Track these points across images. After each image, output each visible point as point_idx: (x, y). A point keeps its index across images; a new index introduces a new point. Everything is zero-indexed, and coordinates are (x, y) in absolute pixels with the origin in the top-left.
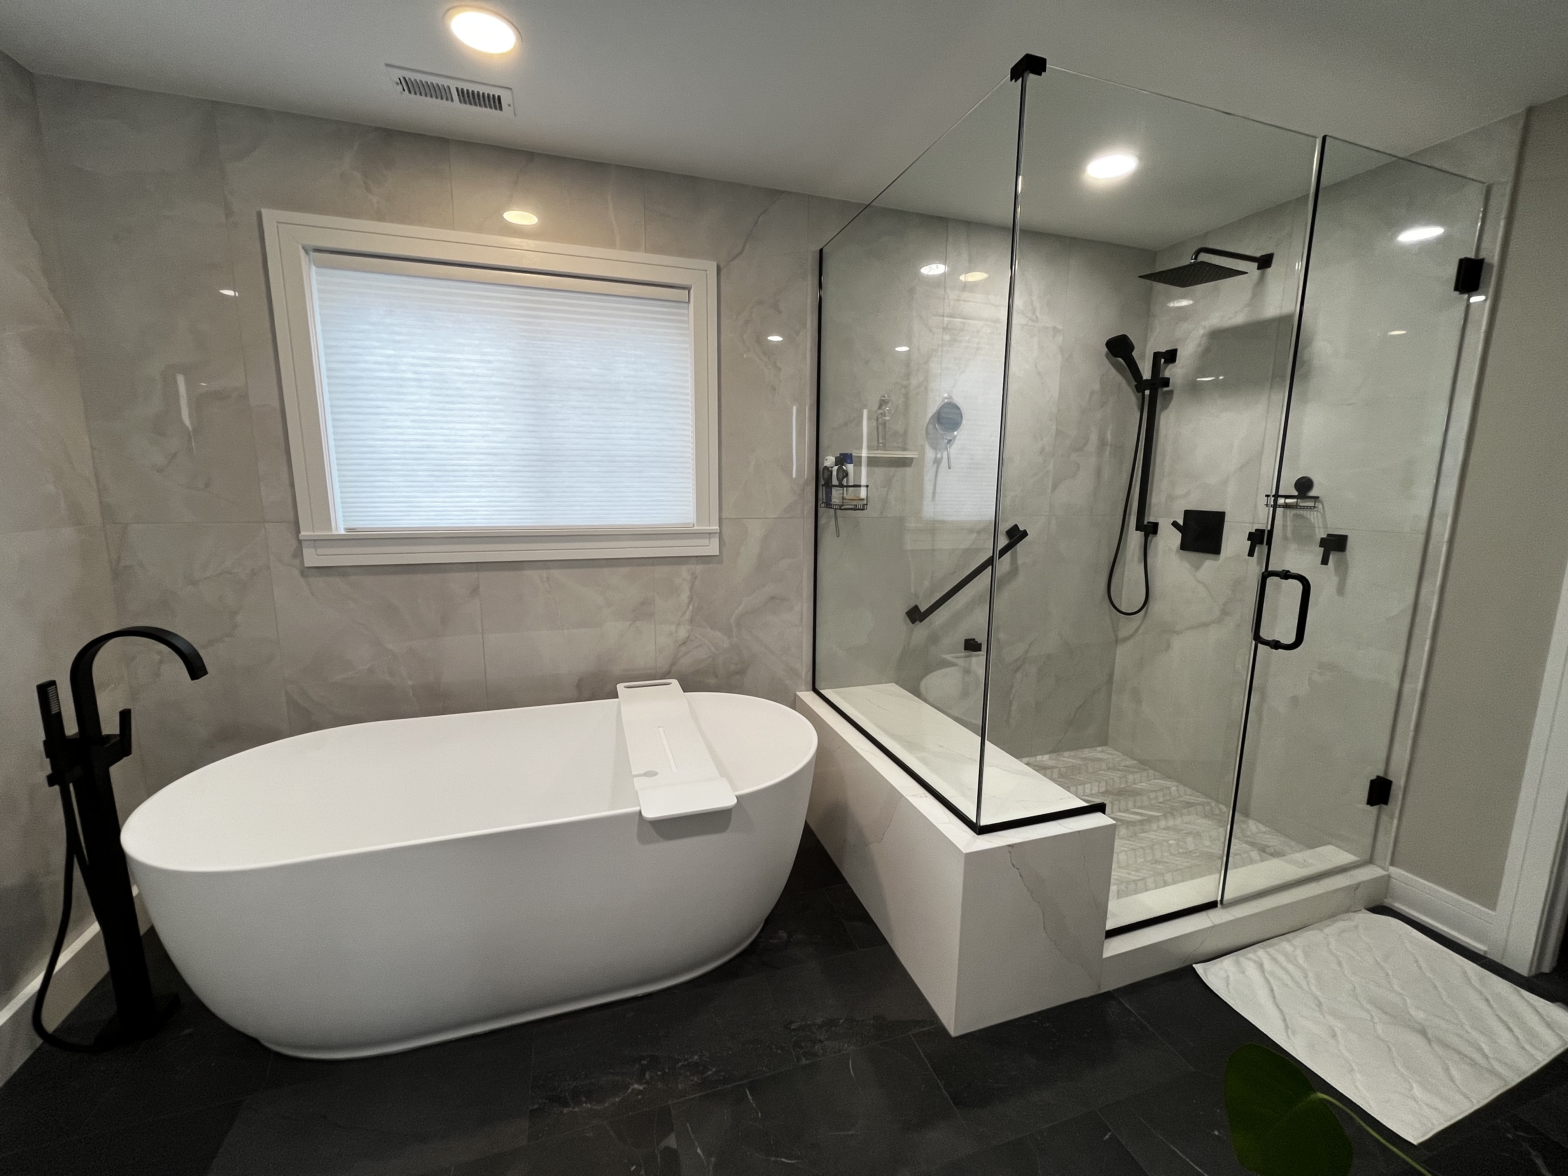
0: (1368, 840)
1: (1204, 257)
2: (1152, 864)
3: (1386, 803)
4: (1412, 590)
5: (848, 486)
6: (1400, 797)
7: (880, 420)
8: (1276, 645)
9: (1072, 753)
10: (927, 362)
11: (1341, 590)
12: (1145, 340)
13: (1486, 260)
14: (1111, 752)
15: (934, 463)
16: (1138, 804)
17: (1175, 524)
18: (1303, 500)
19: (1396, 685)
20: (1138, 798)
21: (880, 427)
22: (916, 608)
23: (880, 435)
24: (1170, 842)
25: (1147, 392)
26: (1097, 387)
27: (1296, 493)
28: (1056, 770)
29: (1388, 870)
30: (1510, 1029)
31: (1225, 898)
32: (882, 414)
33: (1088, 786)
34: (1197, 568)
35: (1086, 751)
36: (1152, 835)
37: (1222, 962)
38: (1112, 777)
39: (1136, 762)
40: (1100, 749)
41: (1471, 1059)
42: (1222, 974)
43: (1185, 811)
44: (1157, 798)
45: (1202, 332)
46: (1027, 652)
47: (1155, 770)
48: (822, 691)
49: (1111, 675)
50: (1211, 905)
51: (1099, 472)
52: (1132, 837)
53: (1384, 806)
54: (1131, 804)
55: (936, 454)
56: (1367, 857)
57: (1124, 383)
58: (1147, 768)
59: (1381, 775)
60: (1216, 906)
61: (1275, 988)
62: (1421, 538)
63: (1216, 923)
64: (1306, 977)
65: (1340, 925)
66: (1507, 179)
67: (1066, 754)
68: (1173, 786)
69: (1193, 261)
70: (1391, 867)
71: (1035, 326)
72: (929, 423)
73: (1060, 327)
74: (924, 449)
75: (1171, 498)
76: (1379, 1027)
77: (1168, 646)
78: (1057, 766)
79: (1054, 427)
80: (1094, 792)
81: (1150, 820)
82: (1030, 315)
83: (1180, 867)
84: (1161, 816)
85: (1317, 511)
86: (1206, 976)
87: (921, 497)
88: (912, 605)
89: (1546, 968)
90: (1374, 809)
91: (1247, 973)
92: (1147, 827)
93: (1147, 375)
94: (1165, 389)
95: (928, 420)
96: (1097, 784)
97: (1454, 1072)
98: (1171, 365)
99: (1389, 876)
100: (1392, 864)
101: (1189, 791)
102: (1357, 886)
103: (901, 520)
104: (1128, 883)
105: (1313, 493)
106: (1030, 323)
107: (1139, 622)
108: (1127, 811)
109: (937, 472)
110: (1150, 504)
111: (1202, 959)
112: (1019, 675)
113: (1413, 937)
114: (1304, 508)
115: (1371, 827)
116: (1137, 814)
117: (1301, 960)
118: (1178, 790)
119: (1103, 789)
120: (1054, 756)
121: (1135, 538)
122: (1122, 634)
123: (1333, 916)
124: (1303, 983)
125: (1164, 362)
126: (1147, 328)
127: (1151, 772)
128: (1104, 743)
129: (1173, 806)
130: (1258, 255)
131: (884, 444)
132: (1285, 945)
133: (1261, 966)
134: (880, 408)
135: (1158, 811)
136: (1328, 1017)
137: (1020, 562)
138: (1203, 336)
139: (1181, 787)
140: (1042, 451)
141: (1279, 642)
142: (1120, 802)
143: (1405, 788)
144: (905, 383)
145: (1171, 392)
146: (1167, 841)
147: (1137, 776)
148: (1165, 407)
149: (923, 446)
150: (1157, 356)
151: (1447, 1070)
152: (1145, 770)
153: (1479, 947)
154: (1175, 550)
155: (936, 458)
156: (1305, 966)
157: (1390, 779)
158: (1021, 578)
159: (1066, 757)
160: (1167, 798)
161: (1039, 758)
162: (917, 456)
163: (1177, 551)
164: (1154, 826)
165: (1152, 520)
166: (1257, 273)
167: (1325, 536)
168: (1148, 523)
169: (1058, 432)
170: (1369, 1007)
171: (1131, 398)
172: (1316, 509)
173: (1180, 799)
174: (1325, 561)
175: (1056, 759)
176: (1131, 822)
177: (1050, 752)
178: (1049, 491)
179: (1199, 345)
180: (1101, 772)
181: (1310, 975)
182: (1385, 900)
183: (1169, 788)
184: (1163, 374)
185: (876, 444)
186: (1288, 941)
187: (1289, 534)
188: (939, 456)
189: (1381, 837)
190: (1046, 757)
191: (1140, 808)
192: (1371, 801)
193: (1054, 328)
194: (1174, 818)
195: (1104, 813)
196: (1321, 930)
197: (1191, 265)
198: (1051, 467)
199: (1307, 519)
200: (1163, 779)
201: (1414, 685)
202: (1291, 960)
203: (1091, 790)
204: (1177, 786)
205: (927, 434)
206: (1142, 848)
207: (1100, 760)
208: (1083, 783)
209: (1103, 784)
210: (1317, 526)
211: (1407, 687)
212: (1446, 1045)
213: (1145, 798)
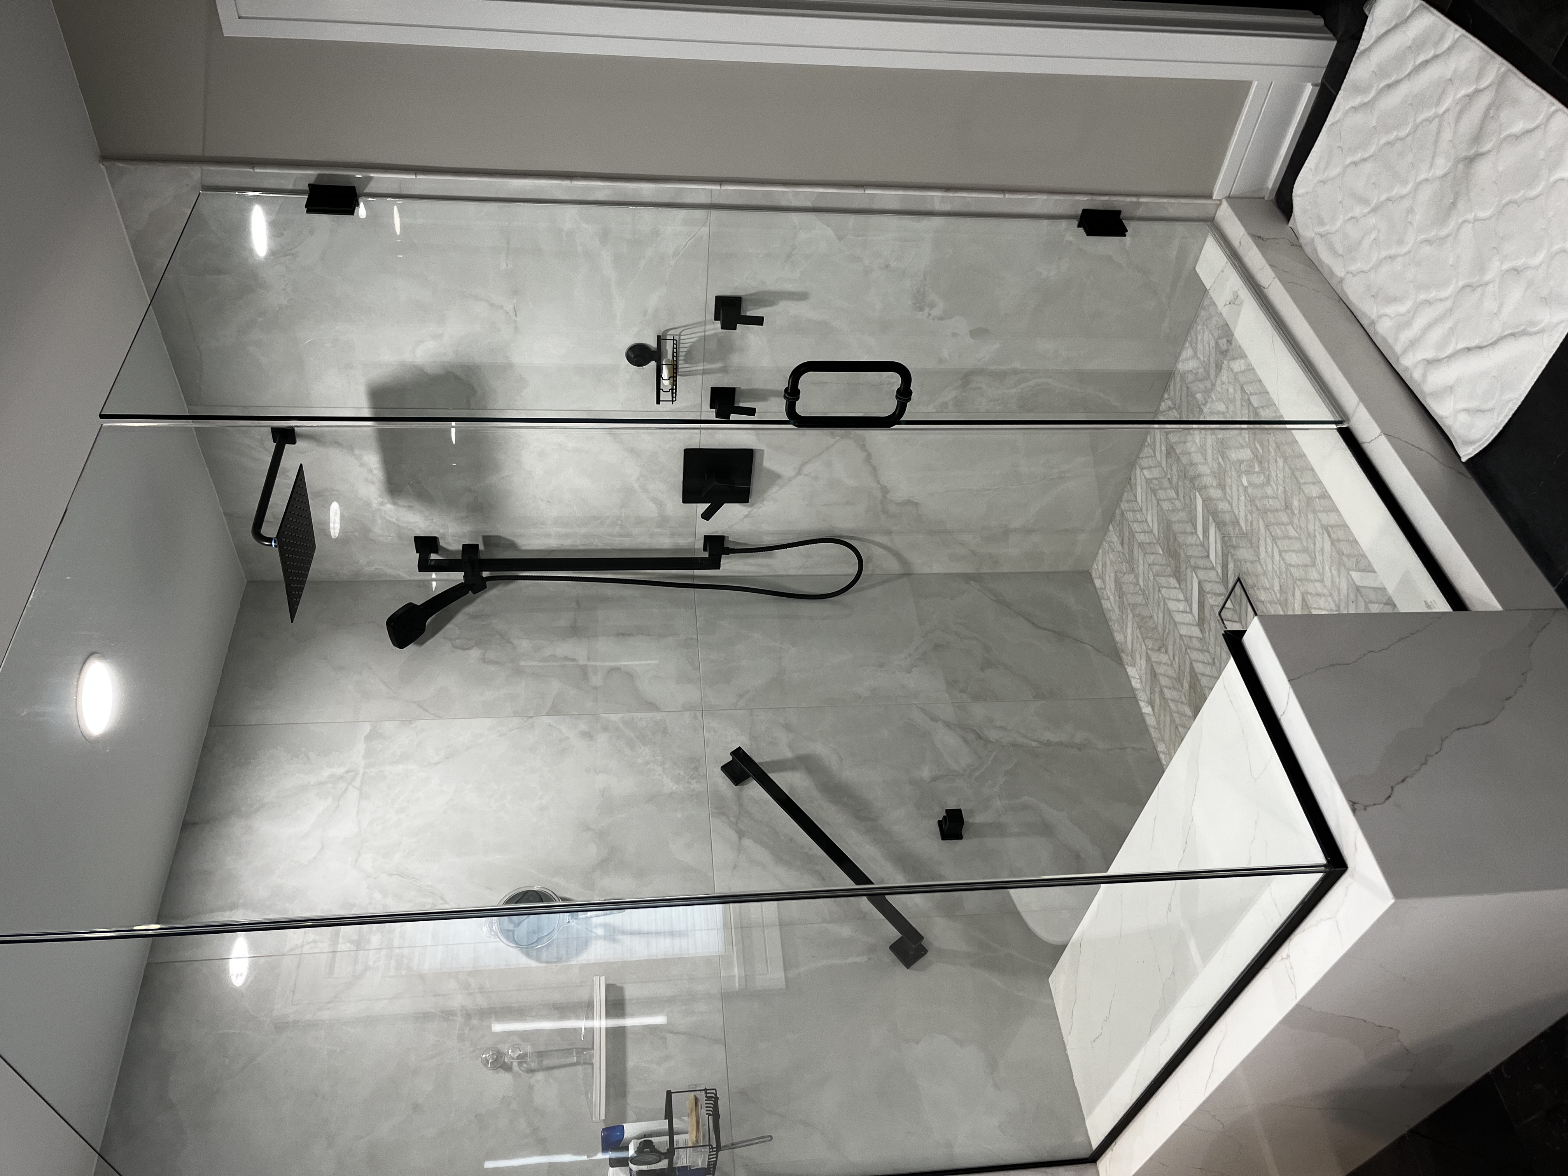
0: (1180, 228)
1: (270, 529)
2: (1293, 513)
3: (1120, 212)
4: (795, 217)
5: (671, 1132)
6: (1106, 198)
7: (533, 1065)
8: (904, 394)
9: (1116, 627)
10: (422, 977)
11: (801, 296)
12: (396, 582)
13: (312, 182)
14: (1100, 564)
15: (614, 940)
16: (1189, 529)
17: (707, 515)
18: (664, 355)
19: (937, 221)
20: (1176, 527)
21: (546, 1062)
22: (897, 948)
23: (562, 1061)
24: (1245, 484)
25: (485, 574)
26: (475, 653)
27: (653, 364)
28: (1154, 657)
29: (1220, 200)
30: (1426, 63)
31: (1331, 418)
32: (520, 1064)
33: (1172, 605)
34: (775, 477)
35: (1106, 605)
36: (1242, 512)
37: (1442, 418)
38: (1146, 566)
39: (1111, 528)
40: (1098, 583)
41: (1488, 110)
42: (1463, 418)
43: (1184, 460)
44: (1170, 500)
45: (389, 507)
46: (948, 725)
47: (1120, 499)
48: (1095, 1144)
49: (967, 577)
50: (1349, 437)
51: (623, 634)
52: (1251, 542)
53: (1122, 215)
54: (1191, 540)
55: (598, 937)
56: (1205, 227)
57: (470, 609)
58: (1118, 512)
59: (1076, 223)
60: (1348, 429)
61: (1461, 346)
62: (715, 213)
63: (1378, 431)
64: (1429, 303)
65: (1325, 256)
66: (196, 173)
67: (1119, 637)
68: (1141, 476)
69: (273, 544)
70: (1214, 198)
71: (364, 774)
72: (538, 959)
73: (367, 728)
74: (588, 965)
75: (663, 520)
76: (1482, 214)
77: (909, 502)
78: (1144, 654)
79: (547, 720)
80: (1181, 597)
81: (1212, 512)
82: (342, 785)
83: (1288, 472)
84: (1201, 496)
85: (680, 335)
86: (1478, 441)
87: (680, 961)
88: (889, 957)
89: (1319, 22)
90: (1130, 226)
91: (1450, 383)
92: (1227, 518)
93: (458, 577)
94: (481, 547)
95: (533, 963)
96: (1163, 591)
97: (1518, 127)
98: (442, 543)
99: (1228, 198)
100: (1210, 197)
101: (1147, 451)
102: (1258, 239)
103: (727, 996)
104: (1340, 553)
105: (653, 343)
106: (357, 783)
107: (872, 546)
108: (1205, 546)
109: (632, 933)
110: (676, 551)
111: (1450, 448)
112: (993, 735)
113: (1317, 166)
114: (676, 354)
115: (1159, 226)
116: (1206, 531)
117: (1402, 308)
118: (1150, 468)
119: (1173, 581)
120: (1126, 658)
121: (730, 566)
122: (893, 566)
123: (1313, 266)
124: (1439, 308)
125: (436, 552)
126: (377, 582)
127: (1124, 506)
128: (1086, 576)
129: (1179, 477)
130: (272, 446)
131: (581, 1051)
132: (1384, 329)
133: (1431, 363)
134: (507, 1068)
135: (1193, 500)
136: (1488, 277)
137: (789, 754)
138: (394, 504)
139: (1144, 463)
140: (588, 736)
141: (898, 391)
142: (1191, 556)
143: (1092, 194)
144: (460, 1020)
145: (487, 539)
146: (1245, 488)
147: (1136, 527)
148: (512, 545)
149: (582, 967)
150: (424, 566)
151: (1517, 137)
152: (1122, 514)
153: (1308, 93)
154: (749, 509)
155: (605, 938)
156: (1409, 304)
157: (1080, 212)
158: (819, 749)
159: (1125, 638)
160: (1166, 484)
161: (1136, 684)
162: (603, 978)
163: (751, 506)
164: (1223, 506)
165: (700, 544)
166: (300, 444)
167: (718, 324)
168: (705, 549)
169: (555, 711)
170: (1452, 224)
171: (495, 594)
172: (677, 338)
173: (1164, 464)
174: (759, 321)
175: (1132, 654)
176: (1223, 542)
177: (1120, 663)
178: (658, 716)
179: (410, 507)
180: (1141, 583)
181: (1422, 297)
182: (1266, 199)
183: (1148, 481)
184: (456, 552)
185: (580, 1068)
186: (1373, 323)
187: (719, 365)
188: (600, 932)
189: (1171, 212)
190: (1131, 671)
191: (1195, 526)
192: (1121, 231)
193: (369, 738)
194: (1199, 476)
195: (1244, 632)
196: (1341, 280)
197: (280, 546)
198: (615, 717)
199: (691, 347)
200: (1133, 488)
201: (936, 199)
202: (1405, 323)
203: (1178, 600)
204: (1142, 469)
205: (559, 960)
206: (1267, 526)
207: (1118, 584)
208: (1168, 613)
209: (1163, 581)
210: (703, 334)
211: (938, 207)
212: (1478, 137)
213: (1174, 518)
